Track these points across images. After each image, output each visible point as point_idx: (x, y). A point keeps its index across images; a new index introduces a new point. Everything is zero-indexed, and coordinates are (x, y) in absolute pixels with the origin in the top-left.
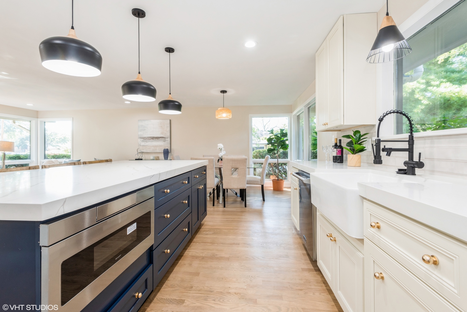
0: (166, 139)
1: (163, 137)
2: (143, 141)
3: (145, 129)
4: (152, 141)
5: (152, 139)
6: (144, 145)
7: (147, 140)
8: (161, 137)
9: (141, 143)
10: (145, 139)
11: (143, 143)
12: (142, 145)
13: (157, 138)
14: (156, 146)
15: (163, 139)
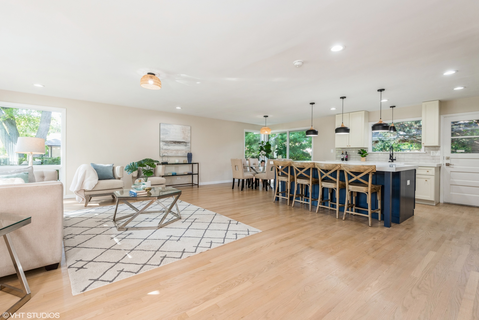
0: (187, 144)
1: (184, 142)
2: (165, 144)
3: (167, 133)
4: (174, 145)
5: (174, 143)
6: (166, 148)
7: (169, 144)
8: (183, 142)
9: (163, 146)
10: (167, 143)
11: (166, 146)
12: (164, 148)
13: (179, 142)
14: (178, 150)
15: (184, 144)
